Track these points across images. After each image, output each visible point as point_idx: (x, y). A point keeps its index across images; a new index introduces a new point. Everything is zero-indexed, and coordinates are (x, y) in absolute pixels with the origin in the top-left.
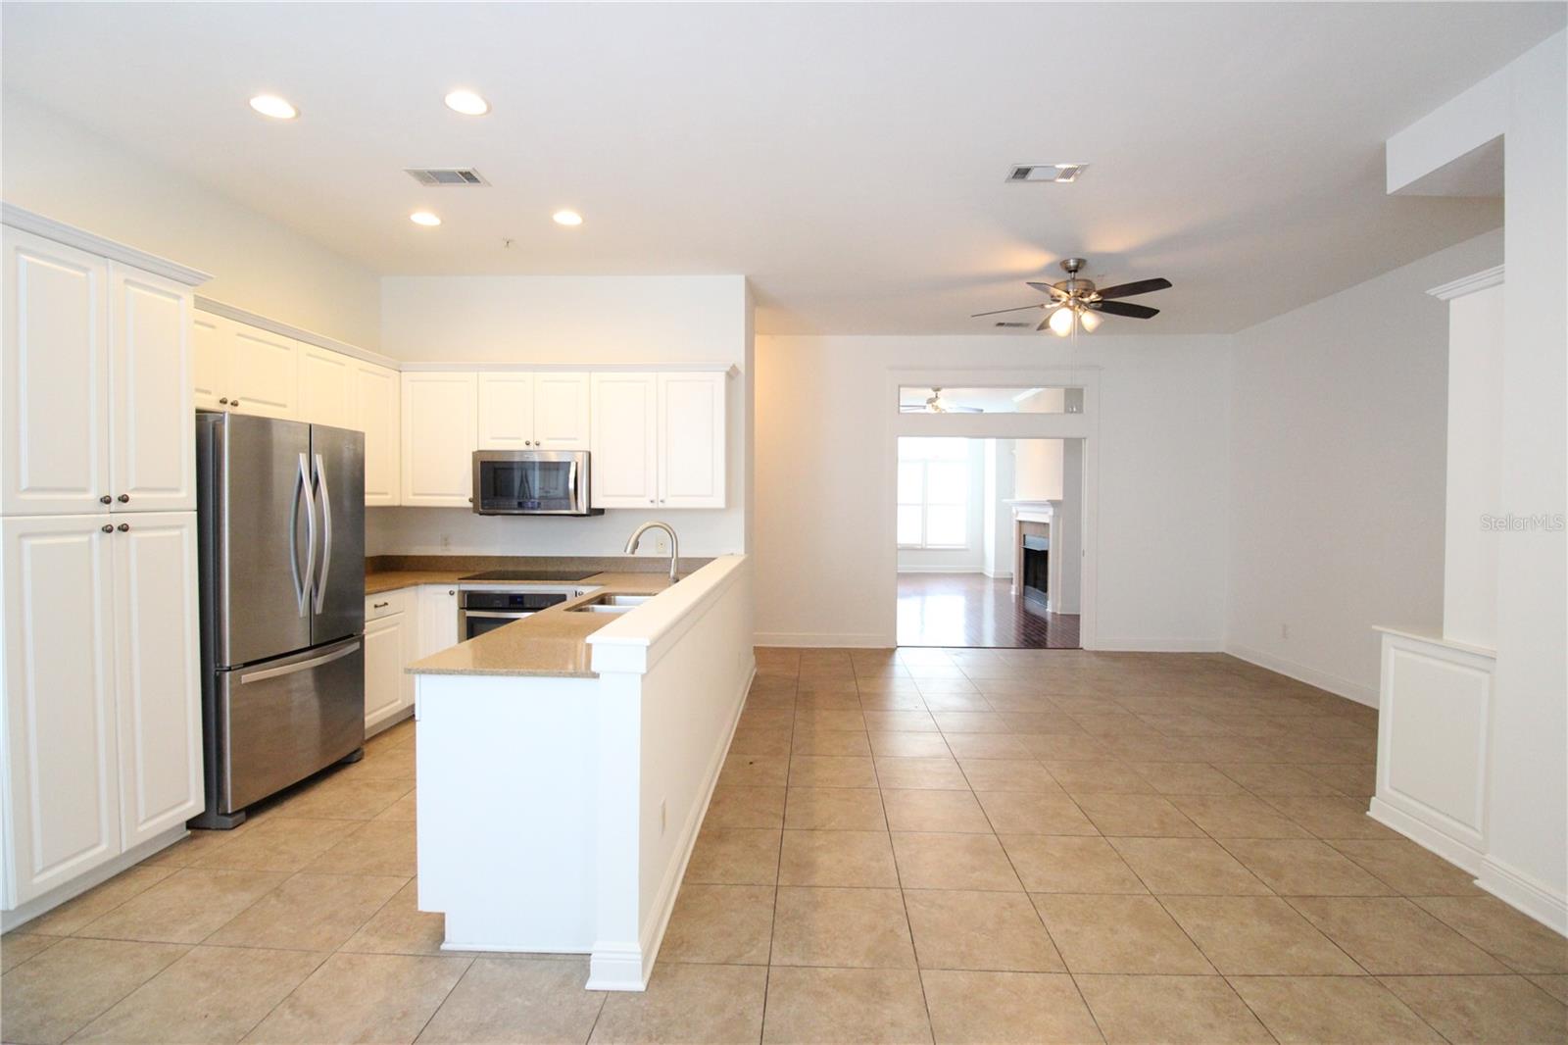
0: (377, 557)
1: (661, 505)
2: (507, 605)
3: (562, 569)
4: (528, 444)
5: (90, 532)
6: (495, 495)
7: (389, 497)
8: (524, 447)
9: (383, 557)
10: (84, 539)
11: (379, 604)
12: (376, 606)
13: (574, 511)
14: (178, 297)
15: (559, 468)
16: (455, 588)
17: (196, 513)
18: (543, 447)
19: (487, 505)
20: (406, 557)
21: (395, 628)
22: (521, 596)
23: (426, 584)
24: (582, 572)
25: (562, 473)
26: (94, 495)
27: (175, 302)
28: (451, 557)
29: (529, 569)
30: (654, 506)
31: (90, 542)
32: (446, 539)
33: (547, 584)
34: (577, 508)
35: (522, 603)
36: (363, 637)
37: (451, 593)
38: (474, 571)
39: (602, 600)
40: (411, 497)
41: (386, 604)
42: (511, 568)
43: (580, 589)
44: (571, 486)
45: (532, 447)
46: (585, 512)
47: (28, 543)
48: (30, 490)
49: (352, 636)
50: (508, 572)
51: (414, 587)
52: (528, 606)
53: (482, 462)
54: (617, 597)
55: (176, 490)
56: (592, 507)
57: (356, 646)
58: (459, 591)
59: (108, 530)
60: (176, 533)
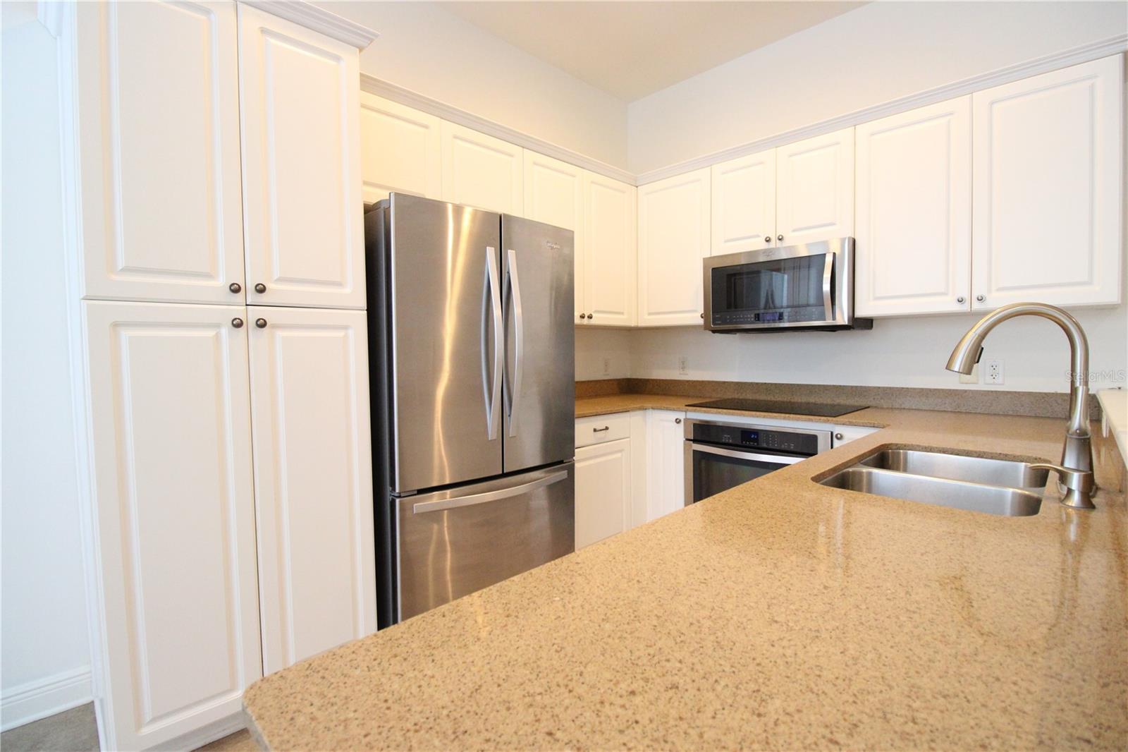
0: (623, 379)
1: (977, 306)
2: (739, 442)
3: (812, 400)
4: (768, 240)
5: (218, 326)
6: (729, 306)
7: (625, 317)
8: (764, 246)
9: (629, 380)
10: (211, 333)
11: (598, 428)
12: (595, 430)
13: (829, 322)
14: (337, 58)
15: (811, 263)
16: (681, 416)
17: (366, 312)
18: (786, 243)
19: (720, 319)
20: (648, 380)
21: (619, 455)
22: (756, 432)
23: (653, 408)
24: (839, 405)
25: (813, 272)
26: (222, 282)
27: (333, 63)
28: (688, 381)
29: (770, 398)
30: (964, 308)
31: (217, 336)
32: (683, 363)
33: (789, 419)
34: (834, 318)
35: (756, 440)
36: (573, 465)
37: (678, 421)
38: (710, 397)
39: (883, 458)
40: (647, 317)
41: (607, 428)
42: (750, 396)
43: (838, 430)
44: (826, 287)
45: (772, 245)
46: (845, 322)
47: (126, 334)
48: (126, 270)
49: (561, 462)
50: (746, 400)
51: (641, 412)
52: (765, 445)
53: (713, 269)
54: (913, 455)
55: (339, 284)
56: (855, 316)
57: (563, 475)
58: (686, 420)
59: (238, 324)
60: (341, 334)
